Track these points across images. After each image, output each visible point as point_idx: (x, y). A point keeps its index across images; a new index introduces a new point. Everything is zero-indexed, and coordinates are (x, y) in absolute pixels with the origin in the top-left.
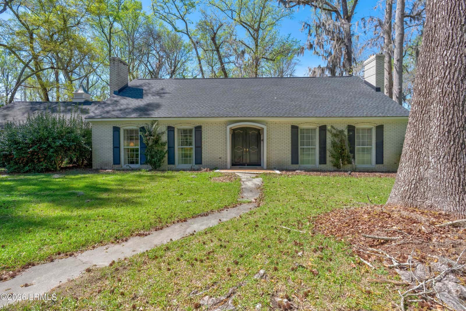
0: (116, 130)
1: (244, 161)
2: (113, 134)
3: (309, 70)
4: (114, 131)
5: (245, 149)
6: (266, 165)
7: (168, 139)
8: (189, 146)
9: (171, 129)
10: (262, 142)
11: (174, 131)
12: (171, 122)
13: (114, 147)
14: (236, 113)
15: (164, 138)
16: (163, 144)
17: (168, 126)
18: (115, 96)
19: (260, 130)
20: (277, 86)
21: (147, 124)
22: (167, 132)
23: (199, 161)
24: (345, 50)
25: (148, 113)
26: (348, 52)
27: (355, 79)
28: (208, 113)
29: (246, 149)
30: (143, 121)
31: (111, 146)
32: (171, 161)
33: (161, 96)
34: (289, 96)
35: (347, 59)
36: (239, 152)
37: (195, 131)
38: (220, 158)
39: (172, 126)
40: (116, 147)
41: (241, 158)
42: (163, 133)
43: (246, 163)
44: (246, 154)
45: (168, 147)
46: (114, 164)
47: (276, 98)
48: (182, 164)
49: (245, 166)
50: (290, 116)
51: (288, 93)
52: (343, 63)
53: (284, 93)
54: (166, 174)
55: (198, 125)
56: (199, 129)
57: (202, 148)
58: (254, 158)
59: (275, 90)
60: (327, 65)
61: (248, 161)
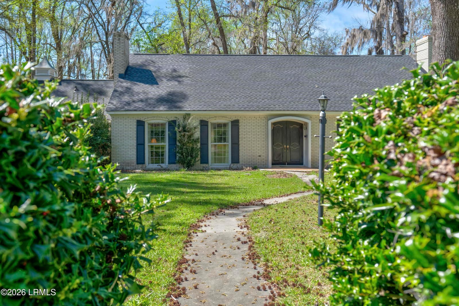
0: (140, 124)
1: (284, 160)
2: (137, 129)
3: (346, 33)
4: (138, 126)
5: (285, 146)
6: (311, 163)
7: (201, 135)
8: (224, 142)
9: (204, 124)
10: (304, 138)
11: (207, 126)
12: (205, 115)
13: (138, 145)
14: (277, 106)
15: (197, 134)
16: (196, 141)
17: (201, 120)
18: (122, 80)
19: (302, 125)
20: (315, 68)
21: (176, 117)
22: (199, 127)
23: (235, 159)
24: (395, 8)
25: (177, 104)
26: (399, 12)
27: (406, 60)
28: (246, 106)
29: (287, 146)
30: (173, 114)
31: (134, 143)
32: (204, 160)
33: (179, 82)
34: (332, 84)
35: (398, 21)
36: (279, 149)
37: (232, 125)
38: (260, 156)
39: (206, 120)
40: (140, 145)
41: (281, 155)
42: (195, 128)
43: (287, 162)
44: (286, 151)
45: (201, 144)
46: (137, 164)
47: (317, 86)
48: (215, 163)
49: (285, 165)
50: (337, 109)
51: (329, 79)
52: (393, 25)
53: (325, 79)
54: (209, 173)
55: (234, 119)
56: (235, 123)
57: (239, 145)
58: (295, 157)
59: (313, 74)
60: (371, 27)
61: (289, 160)
